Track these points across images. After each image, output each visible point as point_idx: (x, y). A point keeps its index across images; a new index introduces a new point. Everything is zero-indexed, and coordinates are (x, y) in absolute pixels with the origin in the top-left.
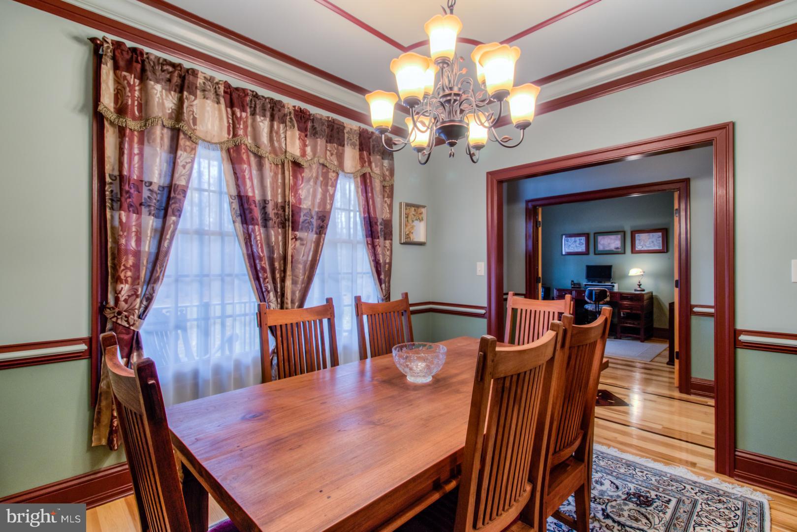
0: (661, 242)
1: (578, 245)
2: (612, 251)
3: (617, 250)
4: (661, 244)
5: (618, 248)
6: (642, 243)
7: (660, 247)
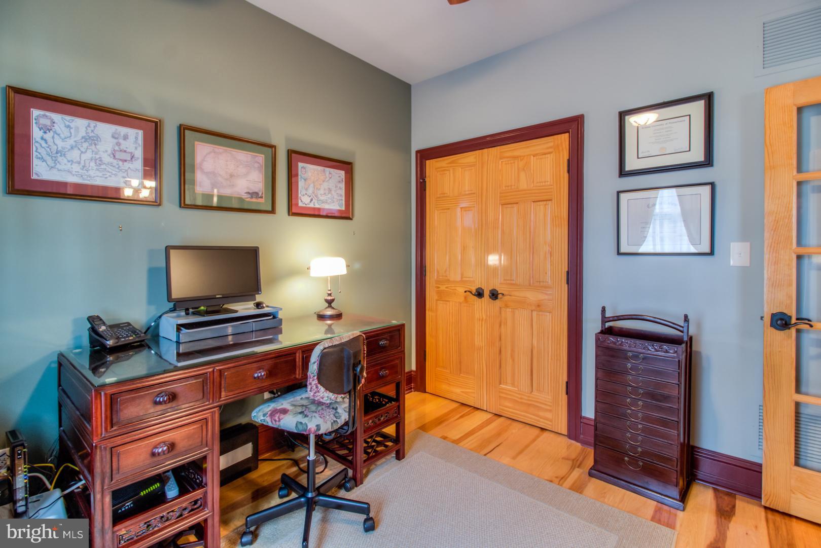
0: (343, 192)
1: (107, 159)
2: (241, 200)
3: (254, 200)
4: (344, 198)
5: (254, 194)
6: (310, 191)
7: (340, 205)
